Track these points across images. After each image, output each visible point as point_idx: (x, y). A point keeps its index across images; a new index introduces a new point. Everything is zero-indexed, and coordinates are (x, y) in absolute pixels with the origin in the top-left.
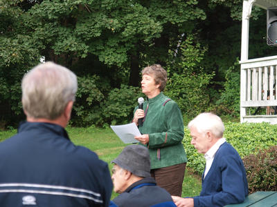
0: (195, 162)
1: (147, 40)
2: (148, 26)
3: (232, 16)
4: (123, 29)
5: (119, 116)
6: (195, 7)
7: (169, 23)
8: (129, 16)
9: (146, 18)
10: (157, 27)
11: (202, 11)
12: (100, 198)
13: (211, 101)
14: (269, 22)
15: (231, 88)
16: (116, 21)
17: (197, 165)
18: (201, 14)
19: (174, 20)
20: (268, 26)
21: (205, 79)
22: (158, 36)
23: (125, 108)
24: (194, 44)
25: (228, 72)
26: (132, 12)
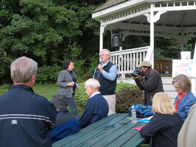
0: (80, 100)
1: (55, 45)
2: (56, 38)
3: (94, 33)
4: (44, 39)
5: (42, 80)
6: (77, 29)
7: (66, 37)
8: (47, 34)
9: (55, 35)
10: (60, 38)
11: (80, 31)
12: (49, 120)
13: (85, 72)
14: (112, 36)
15: (94, 66)
16: (41, 36)
17: (81, 102)
18: (80, 33)
19: (68, 35)
20: (112, 38)
21: (82, 62)
22: (61, 43)
23: (46, 76)
24: (77, 46)
25: (93, 58)
26: (49, 32)
